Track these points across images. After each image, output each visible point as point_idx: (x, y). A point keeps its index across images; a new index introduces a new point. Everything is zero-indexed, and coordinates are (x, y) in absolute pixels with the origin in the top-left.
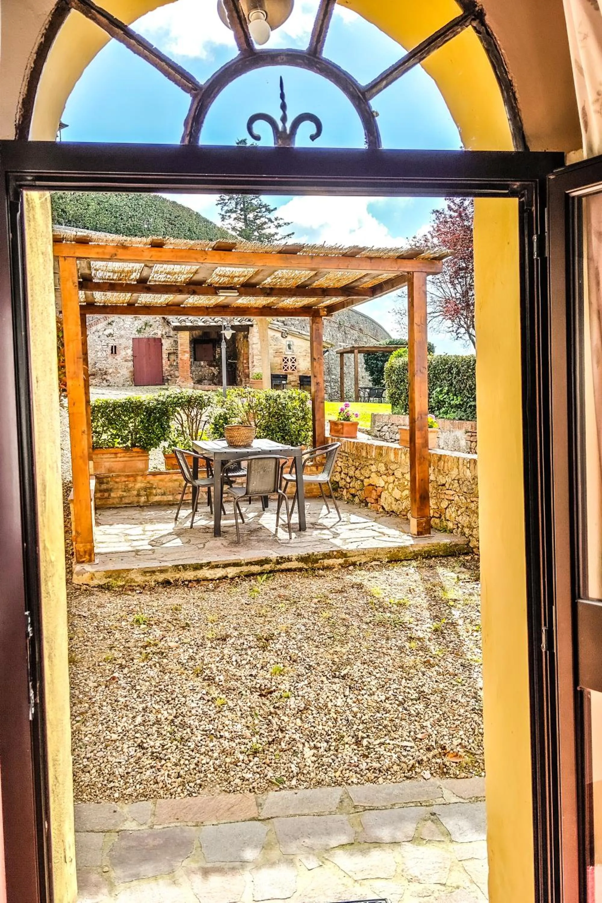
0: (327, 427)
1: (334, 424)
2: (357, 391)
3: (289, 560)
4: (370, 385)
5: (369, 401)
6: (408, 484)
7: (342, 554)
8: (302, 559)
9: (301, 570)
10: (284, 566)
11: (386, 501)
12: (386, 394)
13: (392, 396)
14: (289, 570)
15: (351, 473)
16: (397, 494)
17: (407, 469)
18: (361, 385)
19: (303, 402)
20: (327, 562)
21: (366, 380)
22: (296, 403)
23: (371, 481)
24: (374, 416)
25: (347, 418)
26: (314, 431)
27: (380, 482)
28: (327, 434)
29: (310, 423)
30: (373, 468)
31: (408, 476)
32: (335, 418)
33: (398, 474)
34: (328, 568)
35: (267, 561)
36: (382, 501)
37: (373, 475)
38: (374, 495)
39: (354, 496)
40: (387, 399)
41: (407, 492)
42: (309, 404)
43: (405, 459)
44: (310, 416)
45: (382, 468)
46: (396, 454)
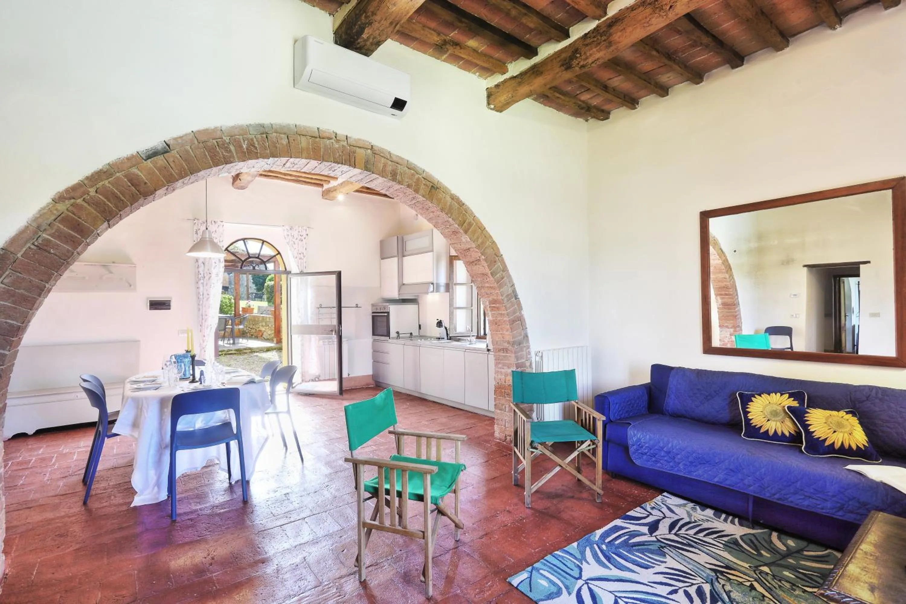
0: (241, 309)
1: (243, 308)
2: (248, 294)
3: (232, 350)
4: (255, 291)
5: (255, 300)
6: (273, 329)
7: (250, 349)
8: (236, 350)
9: (235, 354)
10: (230, 352)
11: (265, 335)
12: (265, 297)
13: (268, 298)
14: (231, 354)
15: (251, 327)
16: (269, 332)
17: (273, 323)
18: (250, 291)
19: (230, 300)
20: (245, 351)
21: (253, 288)
22: (227, 301)
23: (260, 329)
24: (259, 307)
25: (250, 307)
26: (235, 311)
27: (263, 329)
28: (241, 313)
29: (233, 308)
30: (260, 324)
31: (274, 326)
32: (244, 306)
33: (270, 326)
34: (246, 353)
35: (224, 351)
36: (264, 336)
37: (261, 327)
38: (261, 334)
39: (252, 335)
40: (265, 300)
41: (273, 332)
42: (233, 301)
43: (272, 320)
44: (233, 305)
45: (264, 324)
46: (269, 319)
